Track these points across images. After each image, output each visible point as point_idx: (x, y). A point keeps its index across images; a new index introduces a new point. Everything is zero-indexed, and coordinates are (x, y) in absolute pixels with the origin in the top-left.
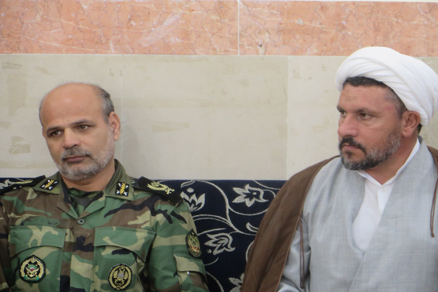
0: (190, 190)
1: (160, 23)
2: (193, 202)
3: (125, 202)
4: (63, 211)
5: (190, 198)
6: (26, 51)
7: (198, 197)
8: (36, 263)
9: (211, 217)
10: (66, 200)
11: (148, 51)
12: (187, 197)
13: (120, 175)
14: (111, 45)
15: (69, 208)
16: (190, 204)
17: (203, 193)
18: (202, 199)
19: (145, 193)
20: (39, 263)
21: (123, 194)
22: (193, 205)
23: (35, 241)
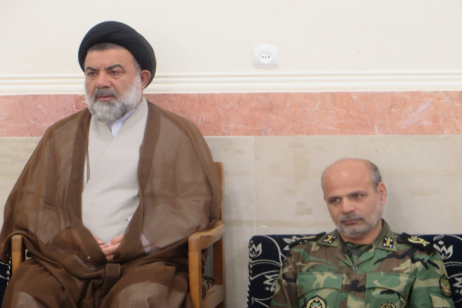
0: (441, 243)
1: (415, 110)
2: (444, 252)
3: (390, 253)
4: (341, 260)
5: (441, 248)
6: (308, 134)
7: (447, 248)
8: (319, 302)
9: (457, 264)
10: (343, 251)
11: (406, 132)
12: (438, 248)
13: (386, 231)
14: (376, 128)
15: (346, 258)
16: (441, 254)
17: (451, 245)
18: (450, 250)
19: (406, 245)
20: (322, 302)
21: (389, 247)
22: (443, 254)
23: (318, 284)
